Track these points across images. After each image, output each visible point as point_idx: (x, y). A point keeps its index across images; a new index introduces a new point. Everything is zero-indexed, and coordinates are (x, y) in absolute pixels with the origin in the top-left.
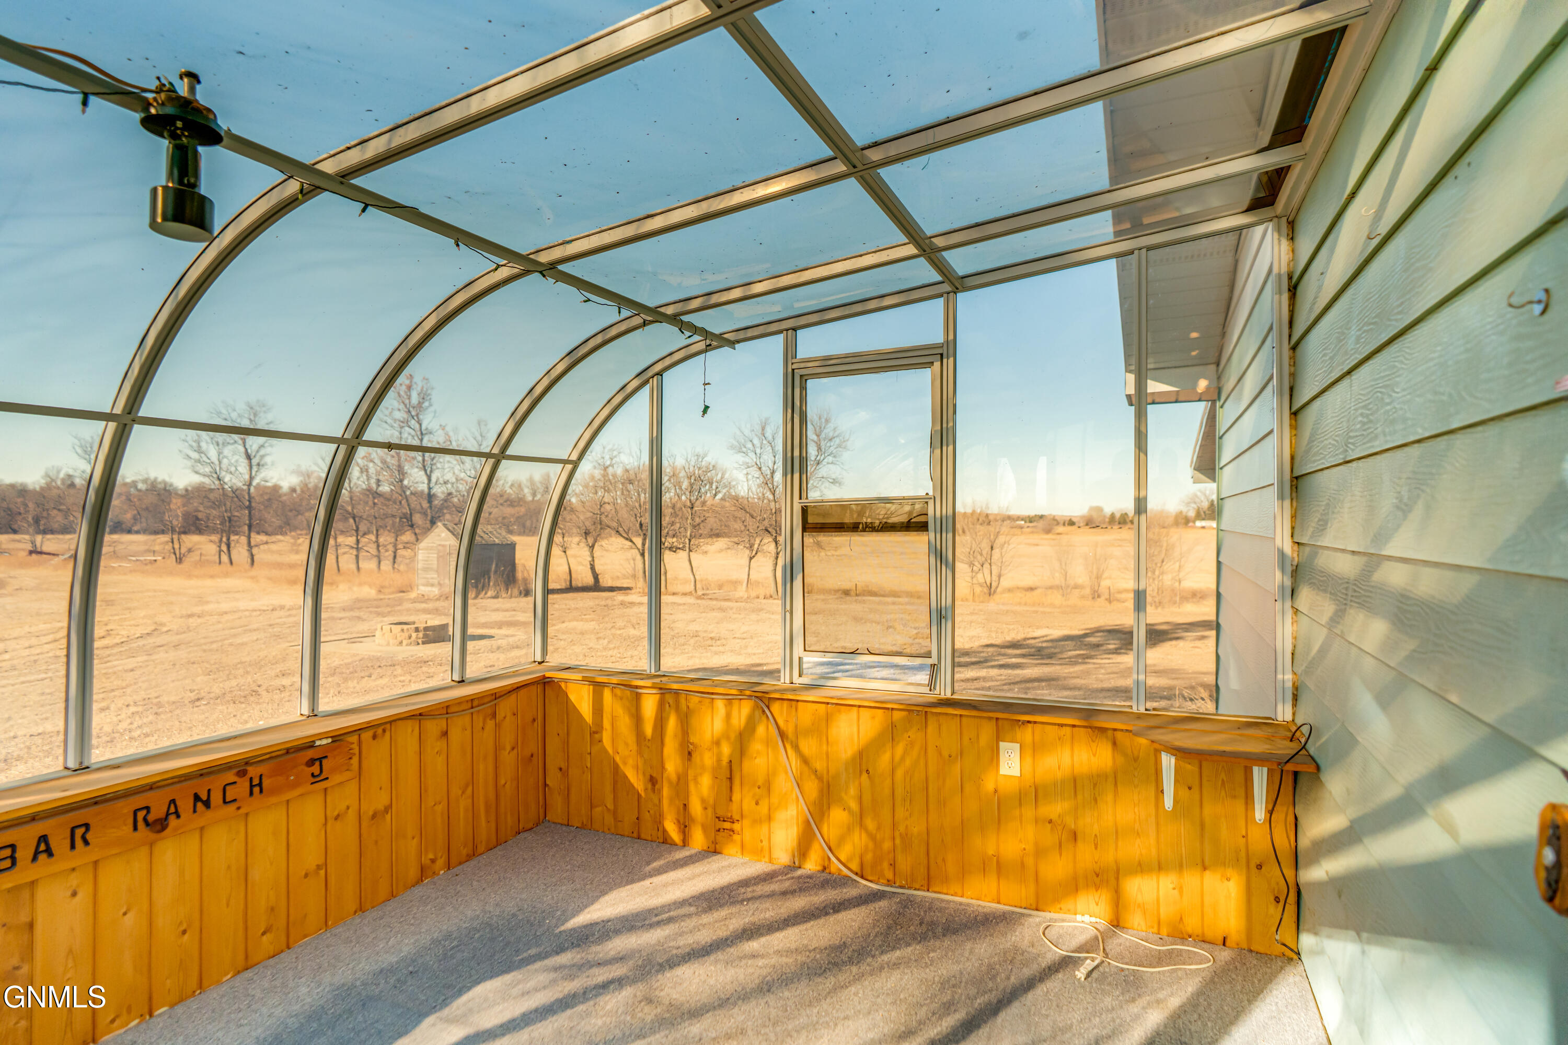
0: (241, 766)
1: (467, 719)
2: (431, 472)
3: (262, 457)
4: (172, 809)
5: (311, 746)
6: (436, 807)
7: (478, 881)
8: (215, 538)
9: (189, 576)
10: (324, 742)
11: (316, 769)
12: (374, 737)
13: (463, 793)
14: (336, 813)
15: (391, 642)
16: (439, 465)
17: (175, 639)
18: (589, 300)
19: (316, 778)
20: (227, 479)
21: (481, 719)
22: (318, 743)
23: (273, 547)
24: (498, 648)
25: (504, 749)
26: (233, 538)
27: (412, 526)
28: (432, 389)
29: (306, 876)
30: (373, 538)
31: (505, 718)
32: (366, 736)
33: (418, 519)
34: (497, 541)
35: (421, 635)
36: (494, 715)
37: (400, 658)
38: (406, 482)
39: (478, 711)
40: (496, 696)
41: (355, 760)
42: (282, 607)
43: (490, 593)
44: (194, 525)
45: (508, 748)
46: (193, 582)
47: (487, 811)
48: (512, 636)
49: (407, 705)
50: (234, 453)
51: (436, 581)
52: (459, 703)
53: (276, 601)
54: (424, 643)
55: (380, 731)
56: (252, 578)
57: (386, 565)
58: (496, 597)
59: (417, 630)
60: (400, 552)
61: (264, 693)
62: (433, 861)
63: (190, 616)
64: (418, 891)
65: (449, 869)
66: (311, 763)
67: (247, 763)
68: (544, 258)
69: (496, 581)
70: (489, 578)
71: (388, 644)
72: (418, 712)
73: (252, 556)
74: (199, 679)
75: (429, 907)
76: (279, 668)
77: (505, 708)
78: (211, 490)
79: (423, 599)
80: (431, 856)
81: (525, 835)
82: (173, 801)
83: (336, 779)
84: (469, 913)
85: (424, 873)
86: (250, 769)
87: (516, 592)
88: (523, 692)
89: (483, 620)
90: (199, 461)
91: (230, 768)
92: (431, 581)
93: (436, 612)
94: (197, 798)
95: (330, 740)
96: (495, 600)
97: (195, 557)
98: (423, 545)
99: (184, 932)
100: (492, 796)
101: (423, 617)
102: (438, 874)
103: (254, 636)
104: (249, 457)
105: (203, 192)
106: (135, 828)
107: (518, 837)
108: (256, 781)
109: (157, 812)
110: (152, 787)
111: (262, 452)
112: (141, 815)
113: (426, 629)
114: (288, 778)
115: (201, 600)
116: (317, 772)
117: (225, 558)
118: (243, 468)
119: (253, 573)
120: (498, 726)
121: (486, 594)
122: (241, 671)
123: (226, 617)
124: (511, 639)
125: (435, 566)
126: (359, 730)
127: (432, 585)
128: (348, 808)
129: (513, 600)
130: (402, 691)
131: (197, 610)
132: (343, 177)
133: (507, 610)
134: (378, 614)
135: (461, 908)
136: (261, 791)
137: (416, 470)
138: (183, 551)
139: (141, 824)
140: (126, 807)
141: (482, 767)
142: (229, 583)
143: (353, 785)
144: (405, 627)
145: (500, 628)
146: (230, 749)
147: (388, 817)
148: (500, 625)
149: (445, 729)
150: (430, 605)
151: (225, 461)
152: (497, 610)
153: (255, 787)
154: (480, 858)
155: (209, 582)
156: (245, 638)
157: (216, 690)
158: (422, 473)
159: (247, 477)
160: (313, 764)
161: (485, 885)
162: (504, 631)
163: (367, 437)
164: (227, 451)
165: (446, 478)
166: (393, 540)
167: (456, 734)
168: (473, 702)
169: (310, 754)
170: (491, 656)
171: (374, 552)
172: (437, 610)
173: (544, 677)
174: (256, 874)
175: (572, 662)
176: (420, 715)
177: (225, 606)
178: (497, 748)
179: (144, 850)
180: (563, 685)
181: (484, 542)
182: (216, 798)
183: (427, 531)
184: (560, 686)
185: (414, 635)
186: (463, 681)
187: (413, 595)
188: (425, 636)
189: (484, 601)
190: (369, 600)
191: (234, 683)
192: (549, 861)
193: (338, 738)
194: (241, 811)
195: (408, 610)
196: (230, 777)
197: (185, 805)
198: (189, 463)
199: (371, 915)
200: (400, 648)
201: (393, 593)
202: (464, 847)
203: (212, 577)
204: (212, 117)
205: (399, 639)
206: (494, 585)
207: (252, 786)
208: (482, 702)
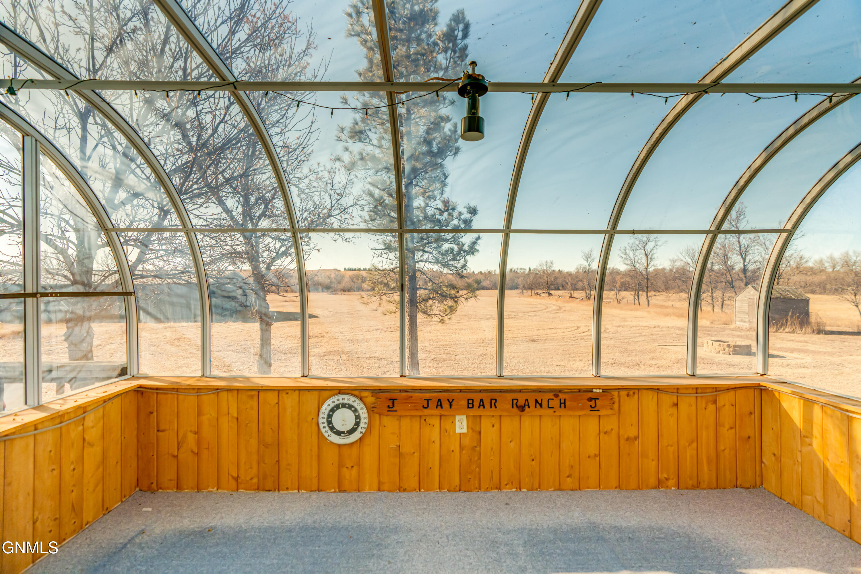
0: (556, 392)
1: (693, 400)
2: (745, 256)
3: (652, 255)
4: (527, 403)
5: (591, 391)
6: (669, 447)
7: (694, 505)
8: (633, 293)
9: (622, 309)
10: (598, 391)
11: (592, 403)
12: (628, 395)
13: (689, 445)
14: (605, 430)
15: (713, 351)
16: (750, 252)
17: (611, 335)
18: (760, 98)
19: (593, 408)
20: (637, 266)
21: (704, 402)
22: (594, 390)
23: (658, 297)
24: (788, 365)
25: (723, 426)
26: (640, 293)
27: (733, 287)
28: (746, 207)
29: (589, 457)
30: (710, 294)
31: (724, 406)
32: (623, 393)
33: (737, 284)
34: (793, 297)
35: (731, 349)
36: (715, 402)
37: (717, 360)
38: (729, 263)
39: (702, 397)
40: (716, 389)
41: (616, 406)
42: (659, 327)
43: (787, 330)
44: (625, 287)
45: (727, 427)
46: (623, 312)
47: (709, 463)
48: (801, 359)
49: (649, 382)
50: (640, 254)
51: (747, 320)
52: (687, 388)
53: (656, 323)
54: (733, 354)
55: (631, 393)
56: (648, 312)
57: (717, 309)
58: (793, 332)
59: (729, 346)
60: (725, 302)
61: (642, 366)
62: (667, 479)
63: (619, 326)
64: (654, 493)
65: (678, 488)
66: (590, 399)
67: (560, 391)
68: (708, 81)
69: (792, 322)
70: (787, 320)
71: (711, 352)
72: (657, 387)
73: (649, 302)
74: (616, 354)
75: (656, 505)
76: (652, 355)
77: (724, 399)
78: (630, 271)
79: (739, 329)
80: (665, 475)
81: (742, 490)
82: (527, 400)
83: (603, 412)
84: (680, 522)
85: (660, 484)
86: (560, 394)
87: (809, 330)
88: (739, 392)
89: (779, 346)
90: (626, 259)
91: (552, 392)
92: (744, 319)
93: (747, 337)
94: (537, 401)
95: (601, 391)
96: (791, 335)
97: (625, 301)
98: (738, 298)
99: (533, 460)
100: (713, 453)
101: (736, 339)
102: (671, 489)
103: (643, 338)
104: (646, 255)
105: (480, 115)
106: (513, 407)
107: (735, 489)
108: (563, 401)
109: (521, 402)
110: (520, 391)
111: (652, 252)
112: (515, 401)
113: (735, 346)
114: (578, 404)
115: (625, 320)
116: (593, 405)
117: (637, 302)
118: (644, 261)
119: (649, 309)
120: (718, 410)
121: (784, 329)
122: (634, 354)
123: (633, 328)
124: (799, 361)
125: (747, 311)
126: (619, 389)
127: (745, 322)
128: (612, 430)
129: (806, 335)
130: (646, 373)
131: (622, 324)
132: (553, 82)
133: (801, 342)
134: (709, 335)
135: (676, 516)
136: (565, 407)
137: (735, 255)
138: (621, 298)
139: (515, 406)
140: (510, 396)
141: (704, 433)
142: (638, 313)
143: (615, 419)
144: (721, 343)
145: (792, 352)
146: (553, 382)
147: (637, 442)
148: (792, 351)
149: (676, 402)
150: (743, 333)
151: (636, 258)
152: (792, 341)
153: (563, 404)
154: (702, 491)
155: (629, 312)
156: (639, 339)
157: (623, 361)
158: (740, 257)
159: (646, 264)
160: (591, 401)
161: (698, 510)
162: (795, 355)
163: (619, 228)
164: (637, 253)
165: (756, 259)
166: (721, 295)
167: (683, 406)
168: (697, 389)
169: (590, 395)
170: (781, 369)
171: (711, 302)
172: (747, 336)
173: (759, 385)
174: (564, 446)
175: (789, 380)
176: (658, 389)
177: (634, 324)
178: (718, 425)
179: (517, 418)
180: (777, 394)
181: (782, 297)
182: (545, 403)
183: (742, 289)
184: (774, 394)
185: (727, 349)
186: (694, 376)
187: (732, 326)
188: (734, 350)
189: (783, 334)
190: (705, 327)
191: (630, 359)
192: (753, 517)
193: (606, 391)
194: (555, 414)
195: (728, 335)
196: (551, 396)
197: (532, 403)
198: (622, 260)
199: (624, 493)
200: (718, 355)
201: (720, 324)
202: (690, 480)
203: (631, 310)
204: (481, 78)
205: (718, 350)
206: (791, 325)
207: (561, 403)
208: (704, 391)
